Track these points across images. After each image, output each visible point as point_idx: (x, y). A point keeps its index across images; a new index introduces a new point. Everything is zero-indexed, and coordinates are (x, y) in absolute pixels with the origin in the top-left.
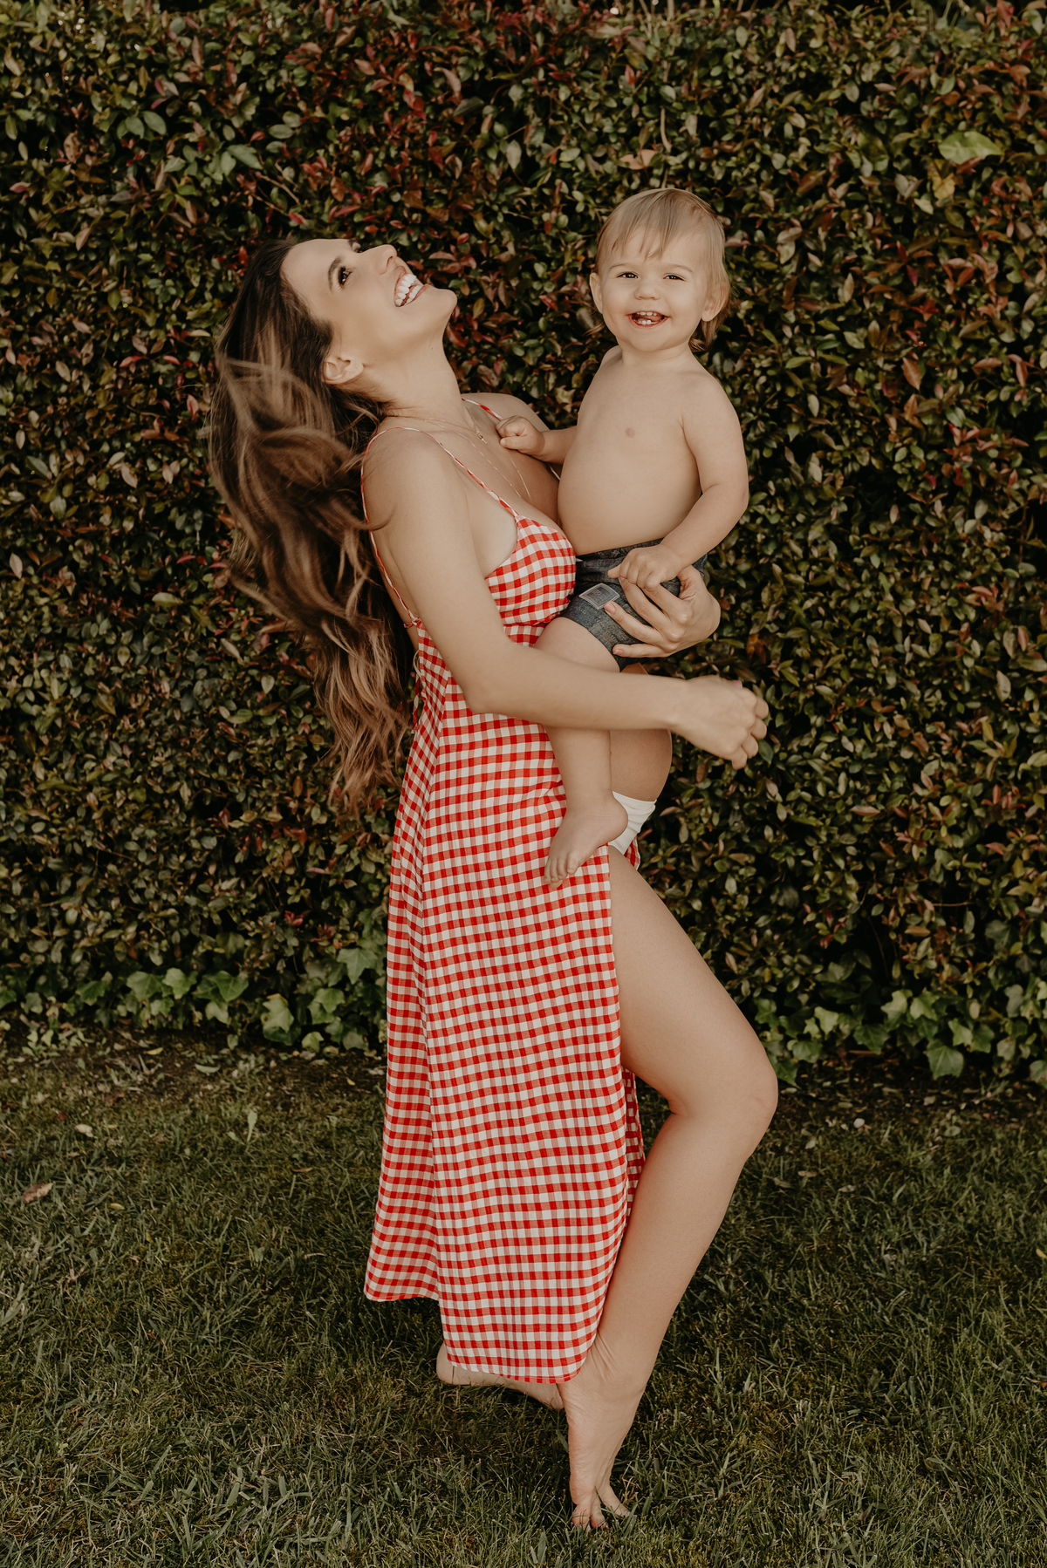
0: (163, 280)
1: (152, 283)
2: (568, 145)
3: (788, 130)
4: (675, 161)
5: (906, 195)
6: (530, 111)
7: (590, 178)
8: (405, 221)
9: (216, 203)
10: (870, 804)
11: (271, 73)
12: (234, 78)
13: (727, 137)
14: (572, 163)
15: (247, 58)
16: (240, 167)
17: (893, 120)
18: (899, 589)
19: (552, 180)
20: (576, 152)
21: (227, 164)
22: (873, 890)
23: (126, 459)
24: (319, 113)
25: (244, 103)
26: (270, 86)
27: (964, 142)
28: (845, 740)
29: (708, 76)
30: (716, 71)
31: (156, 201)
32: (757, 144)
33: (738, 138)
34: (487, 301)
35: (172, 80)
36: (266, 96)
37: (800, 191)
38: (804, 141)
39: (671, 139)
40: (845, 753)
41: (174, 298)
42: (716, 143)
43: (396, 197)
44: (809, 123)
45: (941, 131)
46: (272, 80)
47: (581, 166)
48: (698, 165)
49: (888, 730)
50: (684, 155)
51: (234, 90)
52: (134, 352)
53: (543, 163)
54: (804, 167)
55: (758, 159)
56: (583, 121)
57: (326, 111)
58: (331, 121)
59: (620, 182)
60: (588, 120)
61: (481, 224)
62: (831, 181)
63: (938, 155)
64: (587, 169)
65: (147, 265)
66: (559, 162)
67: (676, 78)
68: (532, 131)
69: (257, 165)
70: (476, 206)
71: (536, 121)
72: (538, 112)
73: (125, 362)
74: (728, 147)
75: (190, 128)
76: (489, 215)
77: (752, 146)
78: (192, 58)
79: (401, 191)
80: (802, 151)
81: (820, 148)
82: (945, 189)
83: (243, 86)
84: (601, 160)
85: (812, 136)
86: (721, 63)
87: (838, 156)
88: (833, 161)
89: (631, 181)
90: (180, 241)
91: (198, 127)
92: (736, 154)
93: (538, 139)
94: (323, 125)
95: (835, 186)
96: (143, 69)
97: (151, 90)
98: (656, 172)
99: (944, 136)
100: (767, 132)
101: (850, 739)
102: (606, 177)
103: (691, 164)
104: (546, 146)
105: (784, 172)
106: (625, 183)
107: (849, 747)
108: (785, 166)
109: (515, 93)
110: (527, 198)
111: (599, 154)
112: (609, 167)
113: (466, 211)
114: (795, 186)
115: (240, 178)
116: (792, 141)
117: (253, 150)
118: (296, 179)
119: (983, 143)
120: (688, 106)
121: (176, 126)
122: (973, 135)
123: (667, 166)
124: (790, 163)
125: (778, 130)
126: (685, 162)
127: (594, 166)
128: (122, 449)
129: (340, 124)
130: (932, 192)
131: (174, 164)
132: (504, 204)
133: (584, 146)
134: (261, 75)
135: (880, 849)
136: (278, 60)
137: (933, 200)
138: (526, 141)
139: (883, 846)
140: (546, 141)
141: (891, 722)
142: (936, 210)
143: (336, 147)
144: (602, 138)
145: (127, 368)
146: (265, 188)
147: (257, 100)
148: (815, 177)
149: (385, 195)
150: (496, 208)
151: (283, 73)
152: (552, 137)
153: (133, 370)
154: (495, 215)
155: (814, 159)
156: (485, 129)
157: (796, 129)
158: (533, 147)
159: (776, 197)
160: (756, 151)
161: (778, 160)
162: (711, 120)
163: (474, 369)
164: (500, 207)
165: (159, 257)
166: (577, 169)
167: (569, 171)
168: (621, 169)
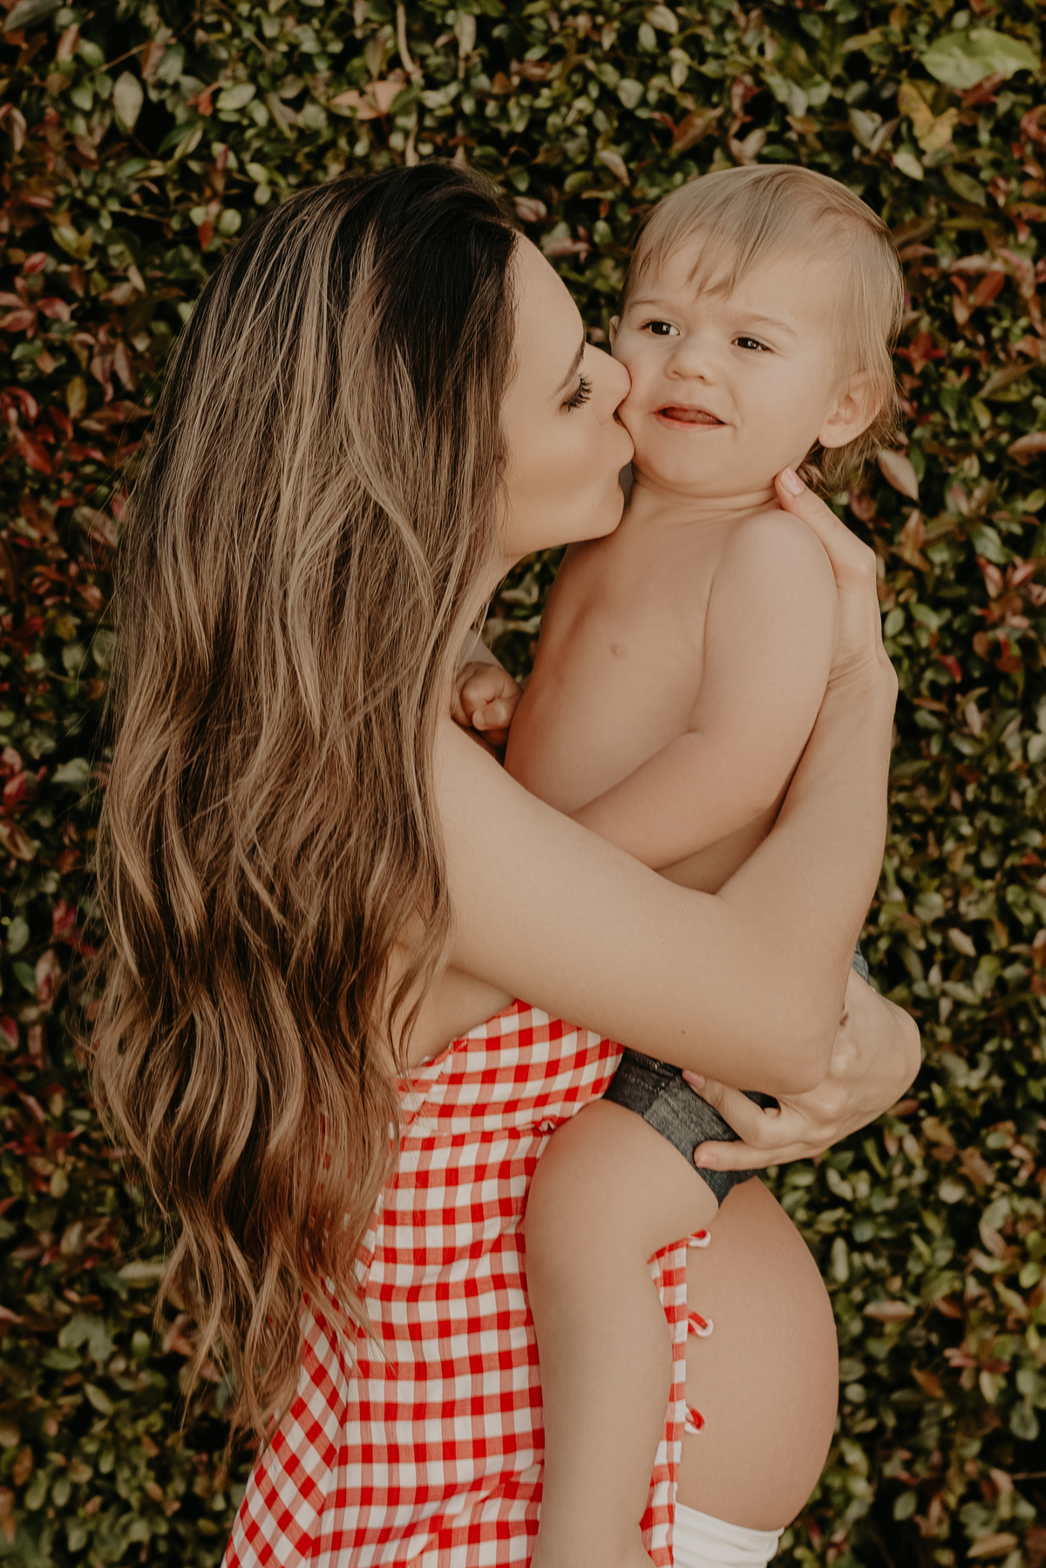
2: (236, 80)
3: (647, 38)
4: (434, 99)
5: (874, 146)
6: (150, 16)
7: (280, 138)
13: (535, 54)
14: (242, 111)
19: (205, 145)
20: (248, 91)
27: (969, 48)
32: (591, 65)
33: (555, 54)
34: (90, 381)
37: (679, 146)
38: (678, 54)
39: (420, 60)
42: (514, 66)
44: (684, 23)
45: (923, 29)
47: (260, 115)
48: (481, 105)
50: (453, 89)
53: (181, 114)
54: (688, 102)
55: (594, 91)
56: (259, 34)
59: (332, 144)
60: (270, 30)
61: (66, 234)
62: (735, 127)
63: (919, 73)
64: (272, 122)
66: (216, 111)
68: (156, 54)
70: (58, 200)
71: (163, 34)
72: (166, 19)
74: (537, 72)
76: (83, 216)
77: (580, 68)
80: (679, 75)
81: (710, 68)
82: (937, 134)
84: (297, 104)
85: (694, 46)
87: (748, 80)
88: (738, 91)
89: (353, 141)
92: (548, 84)
93: (172, 68)
95: (742, 135)
98: (402, 121)
99: (930, 38)
100: (608, 40)
102: (305, 135)
103: (468, 106)
104: (189, 82)
105: (643, 114)
106: (343, 143)
108: (643, 102)
110: (158, 181)
111: (290, 92)
112: (312, 116)
113: (36, 211)
114: (666, 138)
116: (654, 57)
119: (1007, 51)
122: (984, 35)
123: (423, 110)
124: (652, 97)
125: (628, 37)
126: (456, 102)
127: (284, 116)
130: (914, 141)
132: (112, 193)
133: (264, 80)
137: (919, 153)
138: (147, 73)
140: (187, 71)
142: (927, 172)
144: (299, 63)
148: (703, 121)
150: (93, 201)
152: (201, 64)
154: (94, 215)
155: (705, 88)
156: (64, 54)
157: (663, 37)
158: (161, 85)
159: (627, 159)
160: (589, 76)
161: (629, 91)
162: (496, 22)
164: (103, 201)
166: (253, 123)
167: (238, 127)
168: (335, 119)
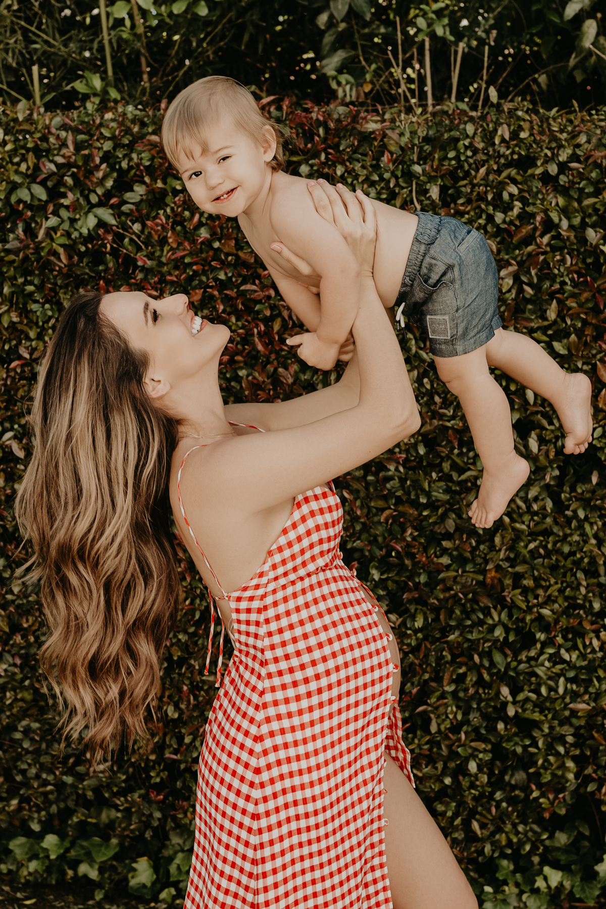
0: (43, 305)
1: (34, 307)
3: (506, 196)
5: (594, 243)
8: (222, 262)
9: (83, 249)
10: (584, 702)
11: (125, 156)
12: (97, 160)
13: (461, 201)
15: (107, 146)
16: (101, 224)
17: (583, 189)
18: (601, 534)
21: (92, 221)
22: (589, 771)
23: (15, 437)
24: (160, 184)
25: (105, 177)
26: (124, 165)
28: (563, 651)
29: (445, 158)
30: (451, 154)
31: (38, 248)
32: (483, 206)
33: (469, 201)
34: (284, 319)
35: (52, 161)
36: (122, 173)
37: (515, 240)
38: (518, 204)
39: (420, 202)
40: (563, 661)
41: (50, 318)
42: (452, 205)
43: (216, 245)
44: (520, 191)
46: (126, 161)
49: (596, 643)
51: (97, 168)
52: (20, 357)
54: (518, 223)
55: (484, 217)
57: (165, 183)
58: (169, 190)
62: (538, 233)
65: (31, 294)
67: (423, 158)
69: (114, 222)
73: (13, 365)
74: (462, 208)
75: (64, 196)
77: (479, 207)
78: (67, 146)
79: (220, 240)
80: (516, 211)
81: (529, 209)
83: (104, 166)
85: (523, 200)
86: (456, 148)
87: (542, 215)
88: (538, 218)
90: (55, 277)
91: (70, 195)
92: (468, 213)
94: (163, 193)
95: (542, 236)
96: (31, 154)
97: (37, 168)
100: (490, 197)
101: (567, 650)
105: (503, 226)
107: (566, 657)
108: (504, 222)
109: (304, 170)
114: (511, 235)
115: (101, 232)
116: (508, 204)
117: (111, 211)
118: (142, 231)
120: (432, 179)
121: (55, 194)
124: (507, 219)
125: (498, 196)
128: (12, 429)
129: (175, 193)
131: (53, 221)
134: (118, 157)
135: (593, 738)
136: (131, 147)
139: (596, 735)
141: (598, 637)
143: (172, 209)
145: (14, 369)
146: (119, 238)
147: (115, 175)
148: (526, 230)
149: (208, 243)
151: (134, 156)
153: (19, 370)
155: (525, 217)
157: (511, 195)
159: (499, 243)
160: (482, 211)
161: (499, 217)
162: (449, 188)
163: (276, 370)
165: (40, 288)
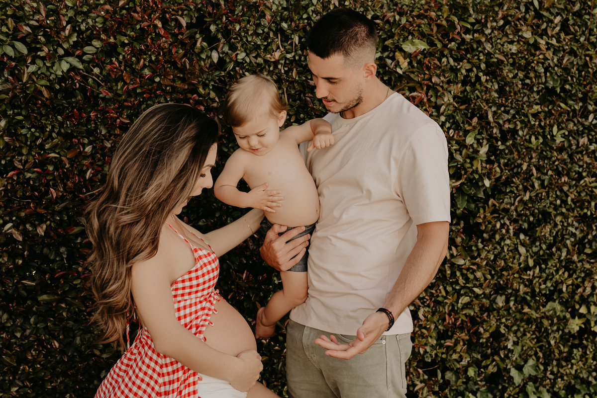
0: (30, 129)
1: (24, 131)
2: (242, 52)
4: (289, 56)
5: (391, 67)
6: (220, 36)
7: (253, 66)
8: (163, 91)
9: (58, 87)
11: (83, 20)
12: (64, 24)
14: (243, 59)
15: (71, 13)
16: (73, 68)
17: (381, 35)
19: (234, 68)
20: (244, 54)
21: (65, 67)
23: (13, 227)
24: (112, 40)
25: (70, 36)
26: (83, 27)
27: (413, 43)
29: (301, 18)
30: (305, 16)
31: (24, 88)
35: (28, 25)
36: (80, 33)
39: (284, 47)
41: (37, 138)
43: (157, 79)
45: (401, 40)
46: (84, 24)
47: (248, 60)
48: (300, 58)
50: (293, 54)
51: (64, 29)
52: (15, 168)
53: (228, 60)
56: (247, 40)
57: (115, 39)
58: (119, 43)
59: (265, 67)
60: (250, 39)
61: (201, 90)
63: (401, 50)
64: (251, 61)
65: (20, 121)
66: (237, 59)
68: (221, 45)
69: (81, 67)
70: (199, 82)
71: (223, 40)
72: (224, 37)
73: (10, 174)
75: (41, 50)
76: (205, 86)
78: (40, 13)
79: (159, 76)
82: (404, 64)
83: (69, 27)
84: (256, 57)
86: (306, 12)
89: (269, 67)
90: (39, 108)
91: (46, 49)
93: (226, 49)
94: (114, 46)
96: (10, 19)
97: (16, 30)
98: (281, 62)
99: (403, 41)
102: (259, 65)
103: (297, 58)
104: (230, 52)
106: (267, 67)
109: (213, 28)
110: (223, 76)
111: (254, 55)
112: (260, 60)
113: (194, 84)
115: (72, 74)
117: (77, 59)
118: (101, 73)
119: (421, 44)
120: (294, 31)
121: (33, 50)
122: (416, 41)
123: (286, 59)
126: (294, 57)
127: (253, 60)
128: (11, 221)
129: (123, 45)
130: (400, 66)
131: (32, 68)
132: (212, 80)
133: (248, 52)
134: (78, 21)
136: (86, 14)
137: (401, 69)
138: (219, 50)
140: (229, 49)
142: (403, 73)
143: (124, 56)
144: (257, 47)
145: (11, 178)
146: (85, 78)
147: (76, 34)
149: (151, 79)
150: (207, 82)
151: (90, 21)
152: (233, 48)
153: (15, 178)
154: (208, 85)
156: (198, 45)
158: (223, 53)
164: (209, 81)
165: (27, 118)
166: (246, 62)
167: (242, 63)
168: (266, 61)
